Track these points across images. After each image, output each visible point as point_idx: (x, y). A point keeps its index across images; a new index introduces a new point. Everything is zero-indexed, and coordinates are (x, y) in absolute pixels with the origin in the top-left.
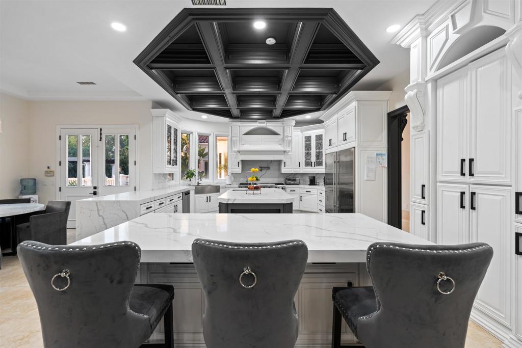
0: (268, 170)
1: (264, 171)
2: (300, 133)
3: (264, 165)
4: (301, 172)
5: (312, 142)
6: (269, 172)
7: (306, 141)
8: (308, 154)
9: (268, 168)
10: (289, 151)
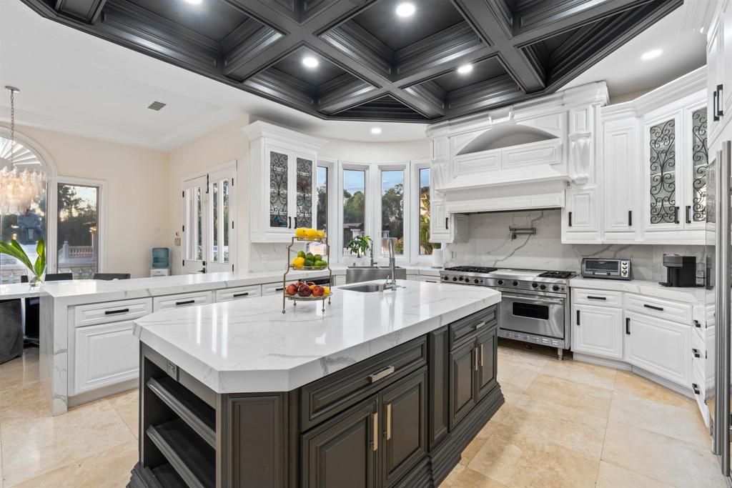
0: (532, 236)
1: (521, 240)
2: (634, 119)
3: (522, 222)
4: (639, 240)
5: (678, 143)
6: (534, 241)
7: (654, 142)
8: (663, 183)
9: (533, 231)
10: (584, 181)
